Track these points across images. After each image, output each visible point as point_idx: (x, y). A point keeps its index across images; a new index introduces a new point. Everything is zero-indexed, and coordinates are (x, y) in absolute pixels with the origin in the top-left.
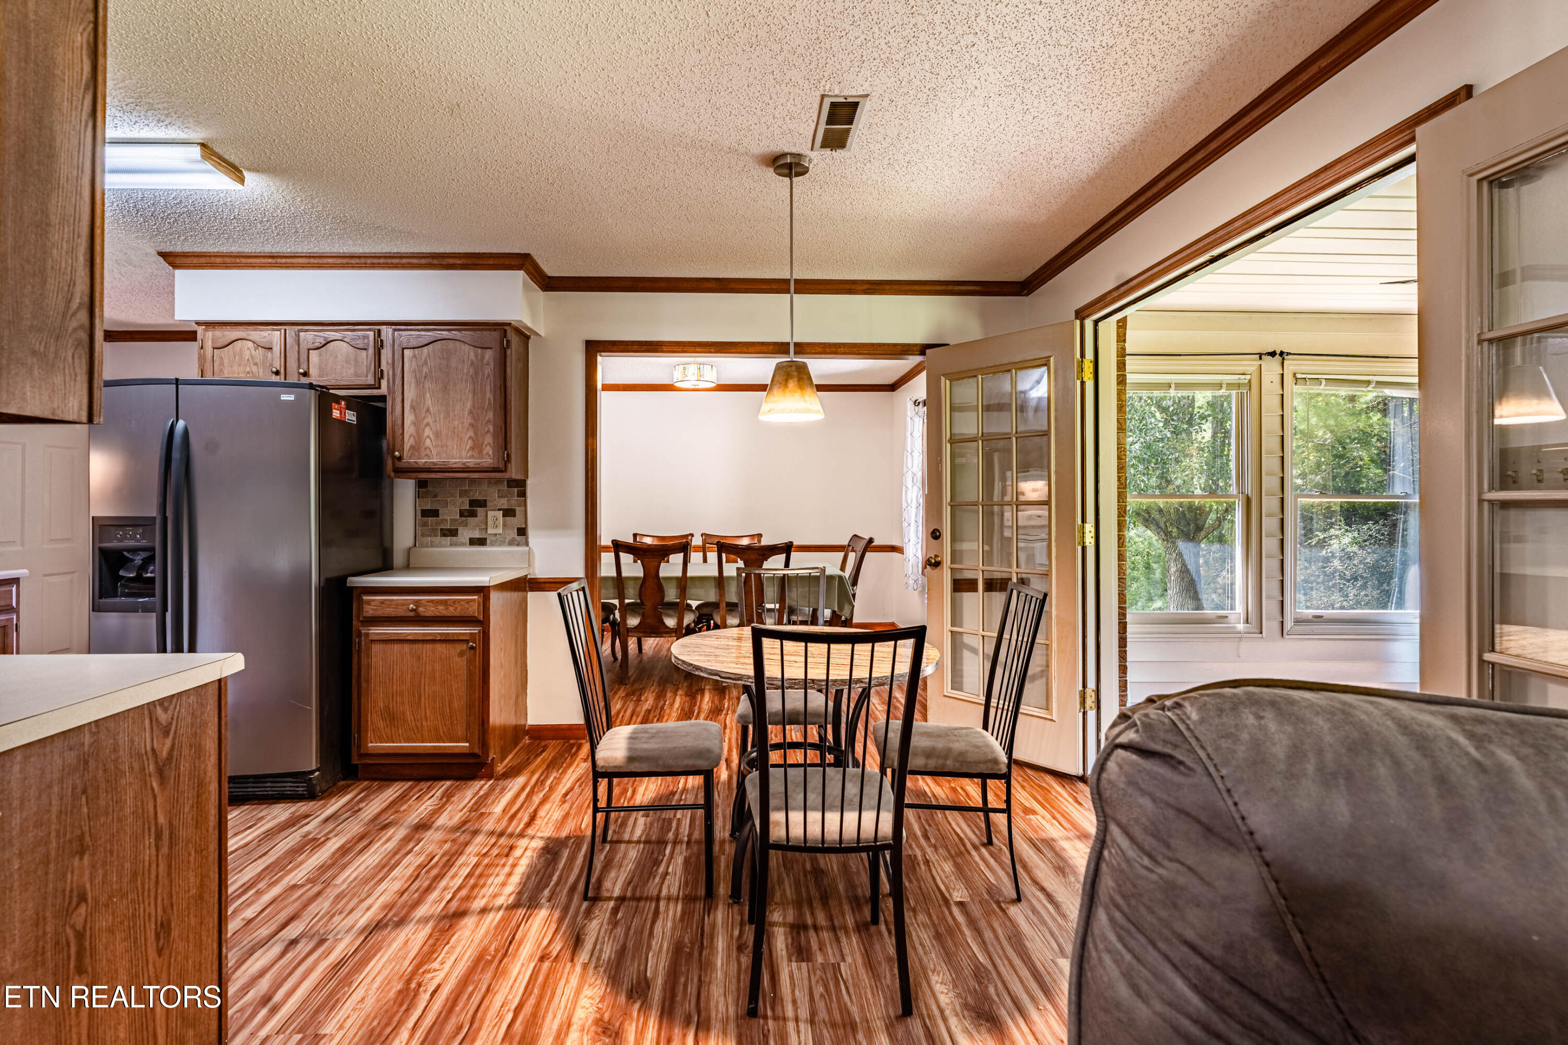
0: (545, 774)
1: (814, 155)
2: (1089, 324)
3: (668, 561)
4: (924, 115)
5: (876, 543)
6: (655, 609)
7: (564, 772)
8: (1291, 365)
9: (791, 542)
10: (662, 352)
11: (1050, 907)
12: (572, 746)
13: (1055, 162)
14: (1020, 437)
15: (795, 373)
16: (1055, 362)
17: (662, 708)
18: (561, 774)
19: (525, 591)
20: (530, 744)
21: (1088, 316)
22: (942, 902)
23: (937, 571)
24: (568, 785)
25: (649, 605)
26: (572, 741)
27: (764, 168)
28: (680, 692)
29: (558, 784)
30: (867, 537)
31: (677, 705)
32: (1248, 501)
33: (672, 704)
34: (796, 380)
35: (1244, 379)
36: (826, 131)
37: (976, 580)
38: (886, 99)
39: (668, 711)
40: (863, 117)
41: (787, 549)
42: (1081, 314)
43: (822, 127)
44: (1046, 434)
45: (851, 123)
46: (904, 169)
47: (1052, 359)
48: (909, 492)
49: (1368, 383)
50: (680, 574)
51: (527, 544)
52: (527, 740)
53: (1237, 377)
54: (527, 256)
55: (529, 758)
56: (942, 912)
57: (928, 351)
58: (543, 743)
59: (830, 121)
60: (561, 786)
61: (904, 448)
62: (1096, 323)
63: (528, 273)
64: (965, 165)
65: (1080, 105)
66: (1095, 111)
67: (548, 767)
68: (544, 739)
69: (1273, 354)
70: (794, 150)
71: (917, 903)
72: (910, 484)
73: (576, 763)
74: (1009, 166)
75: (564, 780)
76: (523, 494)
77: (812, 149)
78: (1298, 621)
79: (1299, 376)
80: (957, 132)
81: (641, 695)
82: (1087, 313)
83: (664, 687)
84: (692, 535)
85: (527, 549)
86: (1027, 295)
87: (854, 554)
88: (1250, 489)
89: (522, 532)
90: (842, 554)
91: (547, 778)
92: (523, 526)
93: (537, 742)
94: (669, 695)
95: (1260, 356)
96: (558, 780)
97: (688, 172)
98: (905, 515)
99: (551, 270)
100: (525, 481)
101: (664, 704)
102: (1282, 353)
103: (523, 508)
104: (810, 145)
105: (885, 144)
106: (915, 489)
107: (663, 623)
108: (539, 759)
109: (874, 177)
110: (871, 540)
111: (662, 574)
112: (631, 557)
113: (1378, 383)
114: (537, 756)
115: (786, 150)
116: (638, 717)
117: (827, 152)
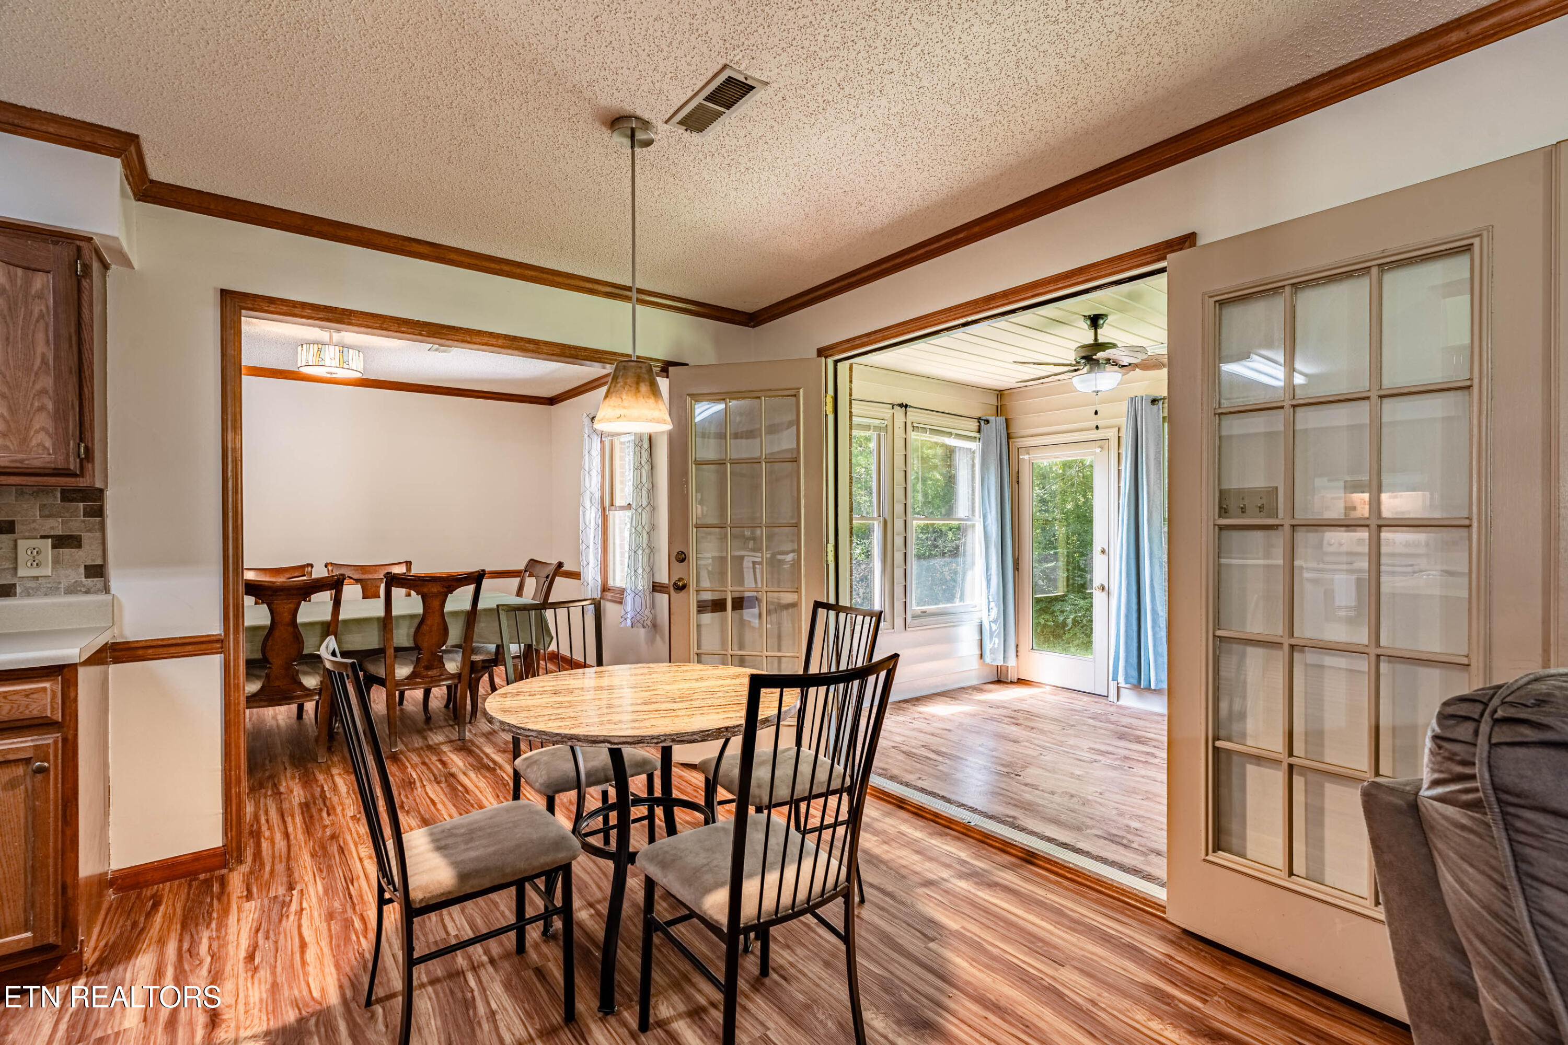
0: (187, 939)
1: (662, 127)
2: (830, 361)
3: (310, 601)
4: (800, 125)
5: (566, 568)
6: (288, 667)
7: (221, 925)
8: (912, 415)
9: (483, 571)
10: (350, 324)
11: (887, 899)
12: (208, 883)
13: (862, 209)
14: (770, 461)
15: (646, 376)
16: (804, 394)
17: (324, 798)
18: (218, 929)
19: (107, 663)
20: (121, 901)
21: (831, 355)
22: (805, 929)
23: (682, 594)
24: (244, 943)
25: (277, 662)
26: (202, 876)
27: (597, 124)
28: (335, 771)
29: (224, 945)
30: (554, 562)
31: (343, 788)
32: (885, 522)
33: (335, 788)
34: (648, 383)
35: (883, 424)
36: (700, 107)
37: (725, 600)
38: (780, 95)
39: (335, 799)
40: (745, 106)
41: (477, 578)
42: (823, 352)
43: (699, 99)
44: (796, 460)
45: (728, 108)
46: (738, 174)
47: (801, 391)
48: (588, 513)
49: (951, 434)
50: (328, 618)
51: (107, 590)
52: (111, 895)
53: (879, 421)
54: (134, 139)
55: (135, 924)
56: (813, 938)
57: (670, 369)
58: (148, 892)
59: (708, 99)
60: (231, 949)
61: (581, 467)
62: (836, 362)
63: (127, 165)
64: (793, 187)
65: (920, 163)
66: (926, 172)
67: (184, 926)
68: (148, 884)
69: (901, 405)
70: (646, 116)
71: (785, 938)
72: (588, 504)
73: (234, 906)
74: (826, 200)
75: (232, 937)
76: (98, 512)
77: (666, 122)
78: (914, 617)
79: (915, 425)
80: (811, 153)
81: (275, 786)
82: (830, 352)
83: (306, 770)
84: (312, 566)
85: (109, 597)
86: (754, 327)
87: (533, 580)
88: (886, 513)
89: (97, 571)
90: (518, 580)
91: (194, 943)
92: (99, 562)
93: (133, 894)
94: (321, 777)
95: (893, 405)
96: (220, 939)
97: (497, 97)
98: (582, 536)
99: (158, 171)
100: (101, 491)
101: (323, 791)
102: (906, 406)
103: (98, 534)
104: (667, 117)
105: (741, 142)
106: (594, 510)
107: (301, 684)
108: (158, 918)
109: (705, 174)
110: (560, 565)
111: (300, 620)
112: (253, 599)
113: (956, 434)
114: (149, 915)
115: (639, 113)
116: (293, 816)
117: (681, 130)
